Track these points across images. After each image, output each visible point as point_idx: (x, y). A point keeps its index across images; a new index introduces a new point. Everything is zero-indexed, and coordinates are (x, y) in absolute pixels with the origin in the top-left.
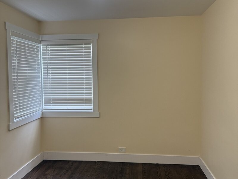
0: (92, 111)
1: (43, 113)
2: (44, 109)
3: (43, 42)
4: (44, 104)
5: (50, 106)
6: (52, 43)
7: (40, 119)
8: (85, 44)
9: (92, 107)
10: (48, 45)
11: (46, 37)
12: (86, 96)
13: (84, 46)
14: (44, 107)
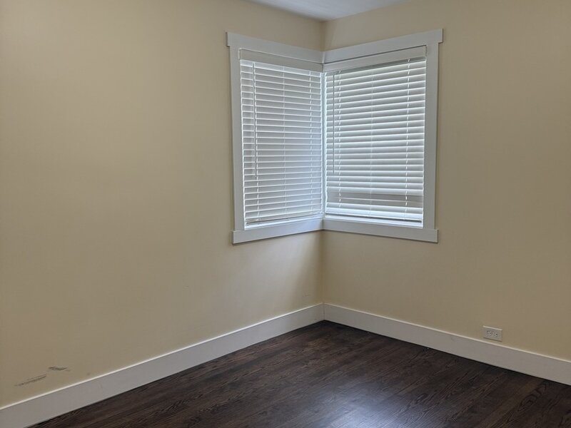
0: (421, 225)
1: (323, 222)
2: (327, 214)
3: (328, 68)
4: (327, 203)
5: (337, 207)
6: (345, 68)
7: (318, 233)
8: (412, 60)
9: (421, 216)
10: (338, 73)
11: (333, 55)
12: (409, 188)
13: (409, 65)
14: (327, 209)
